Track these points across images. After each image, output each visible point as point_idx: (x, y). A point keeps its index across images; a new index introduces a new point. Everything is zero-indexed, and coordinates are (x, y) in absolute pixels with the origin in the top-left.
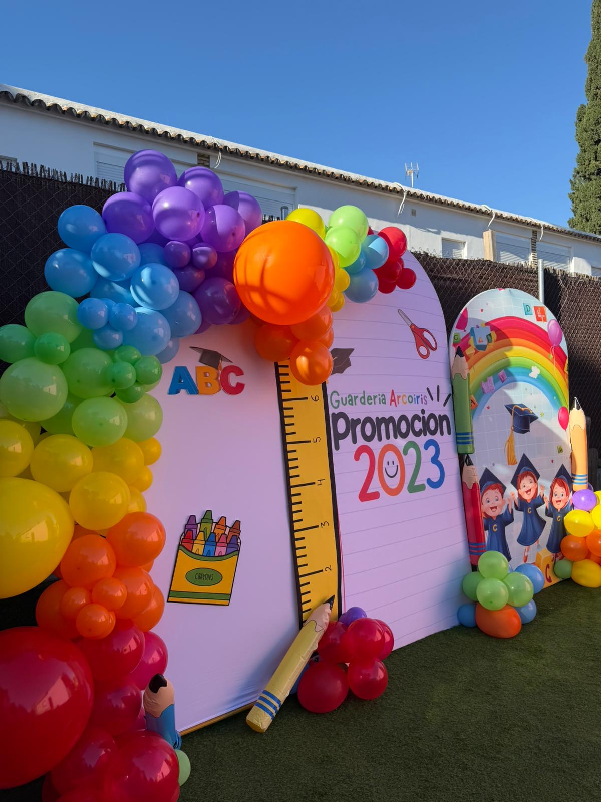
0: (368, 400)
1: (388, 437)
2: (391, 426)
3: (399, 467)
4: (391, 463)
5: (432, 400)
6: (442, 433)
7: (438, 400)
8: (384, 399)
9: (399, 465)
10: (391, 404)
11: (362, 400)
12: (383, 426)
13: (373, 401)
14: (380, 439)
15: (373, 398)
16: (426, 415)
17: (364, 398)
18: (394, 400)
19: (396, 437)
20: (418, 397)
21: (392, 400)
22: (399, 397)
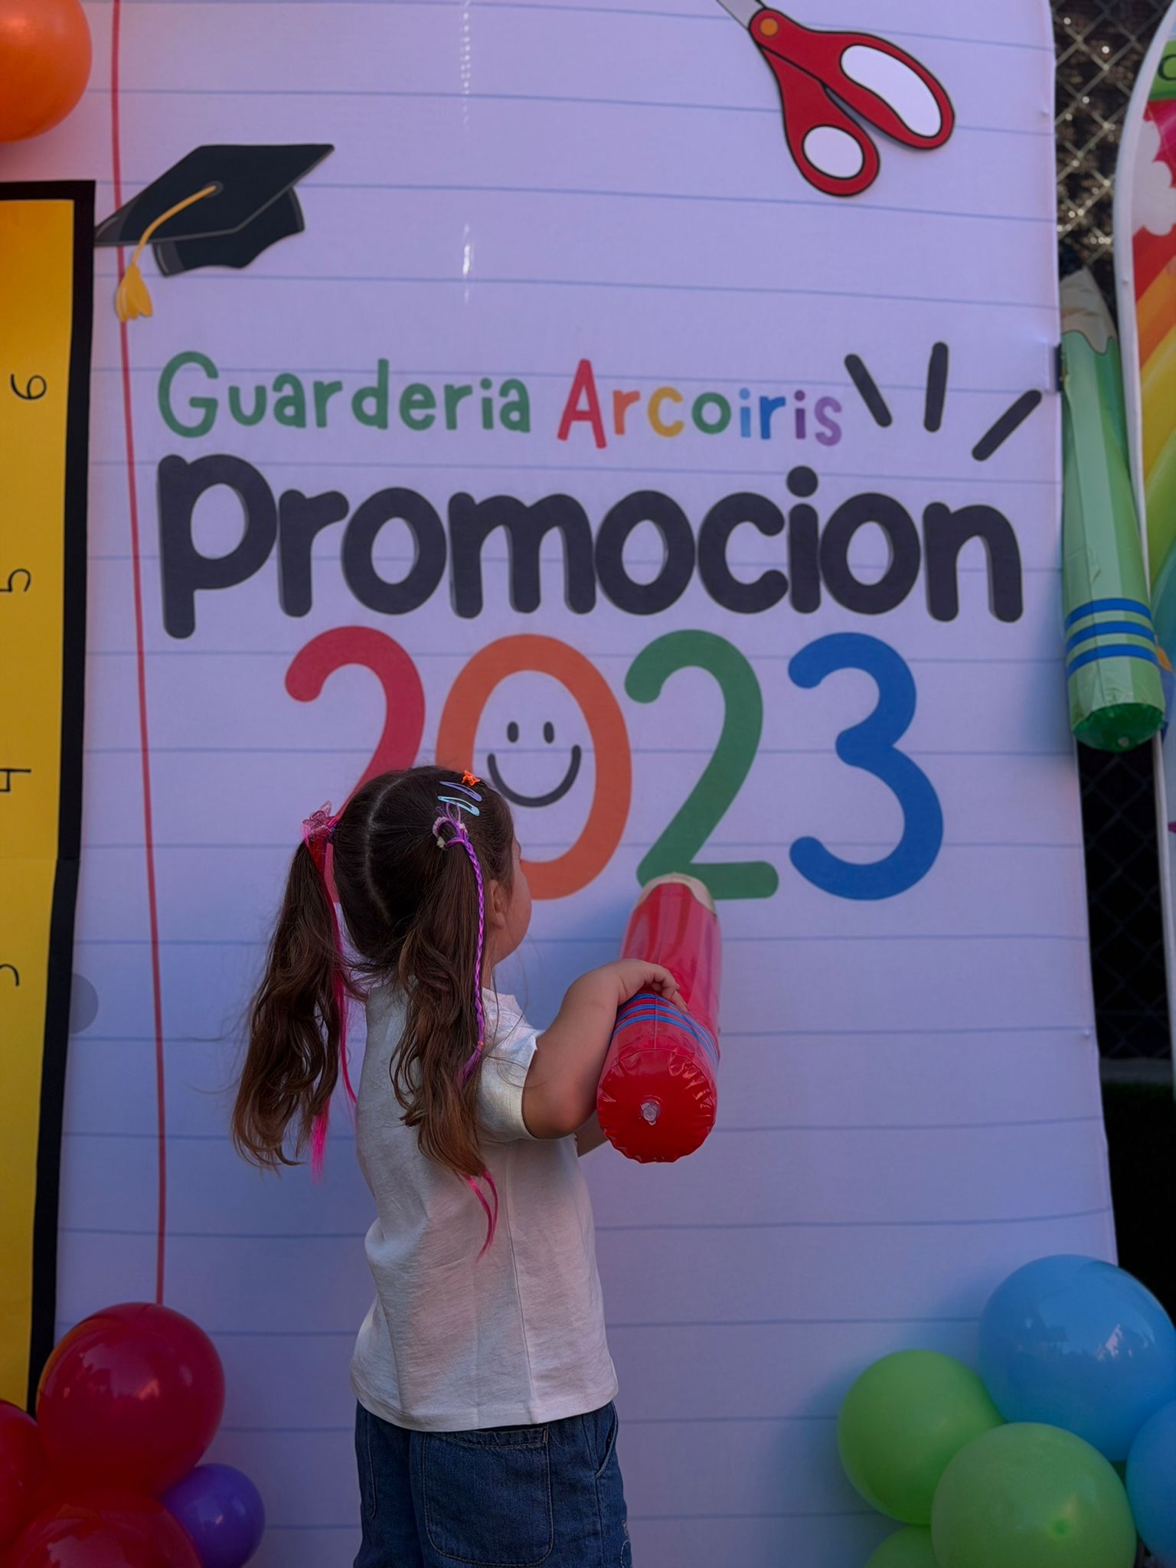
0: (407, 404)
1: (526, 596)
2: (552, 545)
3: (588, 761)
4: (532, 735)
5: (883, 416)
6: (944, 605)
7: (932, 421)
8: (523, 406)
9: (587, 744)
10: (563, 434)
11: (370, 406)
12: (496, 547)
13: (439, 412)
14: (468, 602)
15: (440, 397)
16: (825, 504)
17: (380, 393)
18: (593, 415)
19: (580, 600)
20: (769, 406)
21: (571, 414)
22: (623, 401)
